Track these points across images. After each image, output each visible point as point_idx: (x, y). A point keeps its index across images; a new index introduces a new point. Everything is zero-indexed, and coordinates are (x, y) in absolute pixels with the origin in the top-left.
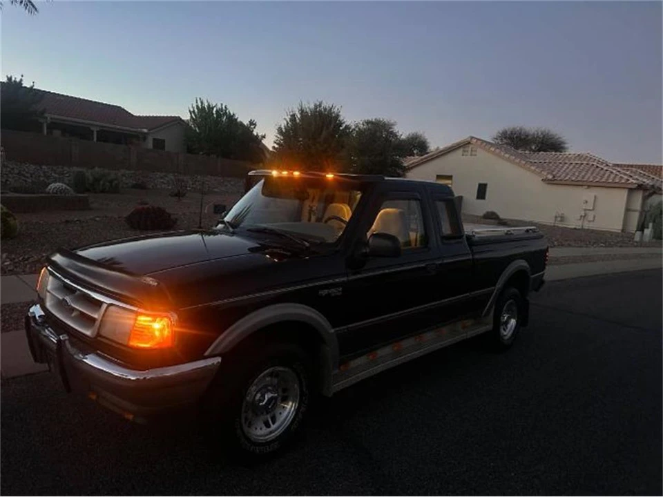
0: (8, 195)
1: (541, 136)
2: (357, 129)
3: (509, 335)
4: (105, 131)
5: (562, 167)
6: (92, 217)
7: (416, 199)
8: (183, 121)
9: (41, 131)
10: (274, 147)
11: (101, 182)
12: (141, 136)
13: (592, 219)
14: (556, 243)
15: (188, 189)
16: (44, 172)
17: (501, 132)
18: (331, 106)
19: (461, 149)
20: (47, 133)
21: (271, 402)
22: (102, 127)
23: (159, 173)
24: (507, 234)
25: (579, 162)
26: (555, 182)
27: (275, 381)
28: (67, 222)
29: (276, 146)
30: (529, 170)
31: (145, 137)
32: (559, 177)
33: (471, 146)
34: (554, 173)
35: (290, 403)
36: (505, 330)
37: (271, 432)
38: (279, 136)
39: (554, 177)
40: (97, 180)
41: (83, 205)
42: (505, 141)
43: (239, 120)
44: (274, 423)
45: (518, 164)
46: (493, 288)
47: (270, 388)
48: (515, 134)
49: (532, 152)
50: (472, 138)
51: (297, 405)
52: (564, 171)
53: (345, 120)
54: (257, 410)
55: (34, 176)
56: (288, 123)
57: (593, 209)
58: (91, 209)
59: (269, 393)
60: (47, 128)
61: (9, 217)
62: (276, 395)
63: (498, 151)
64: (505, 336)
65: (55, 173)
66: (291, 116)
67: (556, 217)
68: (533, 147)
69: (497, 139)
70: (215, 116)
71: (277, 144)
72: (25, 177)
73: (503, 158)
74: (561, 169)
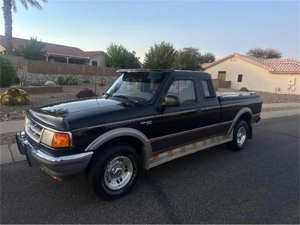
0: (29, 87)
1: (269, 51)
2: (180, 52)
3: (242, 143)
4: (71, 58)
5: (279, 65)
6: (63, 95)
7: (191, 80)
8: (105, 53)
9: (46, 60)
10: (144, 62)
11: (70, 81)
12: (87, 60)
13: (294, 90)
14: (274, 101)
15: (107, 82)
16: (47, 77)
17: (249, 50)
18: (169, 42)
19: (230, 59)
20: (48, 61)
21: (119, 172)
22: (71, 57)
23: (95, 76)
24: (240, 95)
25: (287, 63)
26: (275, 73)
27: (121, 162)
28: (52, 97)
29: (145, 62)
30: (263, 67)
31: (88, 60)
32: (277, 70)
33: (234, 57)
34: (275, 69)
35: (129, 173)
36: (240, 140)
37: (120, 186)
38: (146, 57)
39: (275, 70)
40: (68, 80)
41: (60, 90)
42: (252, 54)
43: (128, 51)
44: (121, 181)
45: (257, 65)
46: (232, 121)
47: (119, 166)
48: (256, 51)
49: (264, 59)
50: (235, 53)
51: (132, 174)
52: (280, 67)
53: (175, 48)
54: (113, 175)
55: (42, 79)
56: (149, 51)
57: (294, 85)
58: (63, 92)
59: (118, 168)
60: (48, 58)
61: (27, 96)
62: (121, 169)
63: (247, 59)
64: (239, 143)
65: (51, 77)
66: (151, 48)
67: (276, 89)
68: (265, 57)
69: (248, 54)
70: (118, 50)
71: (145, 61)
72: (39, 79)
73: (250, 62)
74: (278, 66)
